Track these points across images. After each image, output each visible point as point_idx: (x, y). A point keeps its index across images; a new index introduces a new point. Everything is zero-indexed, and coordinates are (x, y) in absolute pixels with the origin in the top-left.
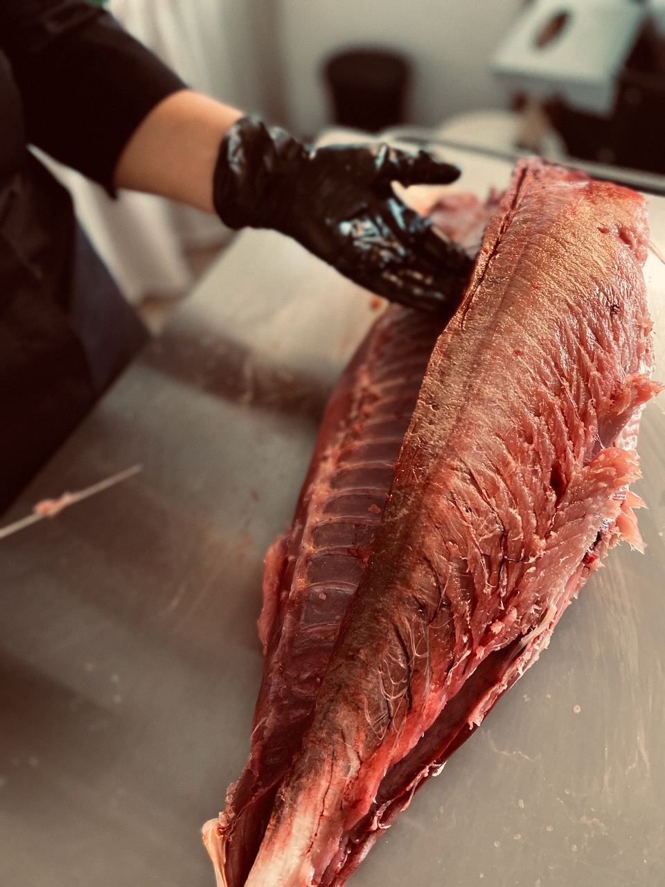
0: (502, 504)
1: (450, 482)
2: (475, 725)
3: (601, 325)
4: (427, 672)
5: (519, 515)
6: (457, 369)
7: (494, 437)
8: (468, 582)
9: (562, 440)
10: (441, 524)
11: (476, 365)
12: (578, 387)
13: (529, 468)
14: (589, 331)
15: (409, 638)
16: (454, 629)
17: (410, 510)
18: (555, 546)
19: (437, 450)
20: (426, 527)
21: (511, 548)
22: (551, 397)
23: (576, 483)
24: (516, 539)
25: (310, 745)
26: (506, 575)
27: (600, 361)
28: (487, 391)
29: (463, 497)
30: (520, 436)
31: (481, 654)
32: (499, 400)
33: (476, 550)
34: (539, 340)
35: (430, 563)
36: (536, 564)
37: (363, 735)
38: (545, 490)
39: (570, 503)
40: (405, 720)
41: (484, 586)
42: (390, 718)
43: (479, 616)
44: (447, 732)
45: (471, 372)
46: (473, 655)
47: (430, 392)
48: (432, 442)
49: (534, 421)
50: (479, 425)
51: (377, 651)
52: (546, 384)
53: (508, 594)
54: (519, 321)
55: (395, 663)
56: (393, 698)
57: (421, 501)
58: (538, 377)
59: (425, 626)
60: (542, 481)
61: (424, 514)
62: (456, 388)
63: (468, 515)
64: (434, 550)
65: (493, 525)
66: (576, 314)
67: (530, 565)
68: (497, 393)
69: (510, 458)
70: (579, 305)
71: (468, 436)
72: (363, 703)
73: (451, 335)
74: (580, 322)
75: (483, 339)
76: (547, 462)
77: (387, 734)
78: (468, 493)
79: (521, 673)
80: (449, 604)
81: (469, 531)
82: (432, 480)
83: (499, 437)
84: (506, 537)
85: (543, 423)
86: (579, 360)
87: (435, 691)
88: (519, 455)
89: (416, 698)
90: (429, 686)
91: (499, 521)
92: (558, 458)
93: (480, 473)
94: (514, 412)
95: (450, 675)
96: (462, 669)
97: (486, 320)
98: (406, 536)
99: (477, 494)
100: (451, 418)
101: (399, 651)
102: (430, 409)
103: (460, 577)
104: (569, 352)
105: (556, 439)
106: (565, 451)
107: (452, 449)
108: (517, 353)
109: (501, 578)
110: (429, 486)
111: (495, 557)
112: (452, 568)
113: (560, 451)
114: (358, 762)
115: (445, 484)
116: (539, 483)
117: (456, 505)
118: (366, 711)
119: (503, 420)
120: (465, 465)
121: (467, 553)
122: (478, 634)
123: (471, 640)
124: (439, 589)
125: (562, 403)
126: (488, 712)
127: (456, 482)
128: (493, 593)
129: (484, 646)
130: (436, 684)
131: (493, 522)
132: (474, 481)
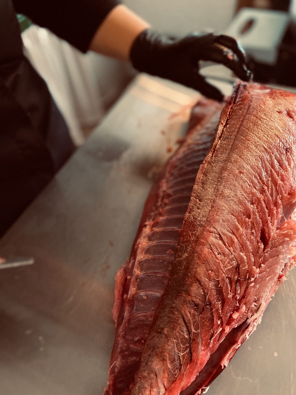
0: (236, 250)
1: (209, 239)
2: (225, 366)
3: (281, 158)
4: (199, 340)
5: (245, 256)
6: (210, 181)
7: (231, 215)
8: (220, 292)
9: (265, 216)
10: (205, 261)
11: (220, 179)
12: (272, 190)
13: (249, 231)
14: (276, 161)
15: (190, 322)
16: (213, 317)
17: (189, 254)
18: (264, 272)
19: (202, 222)
20: (197, 263)
21: (241, 274)
22: (258, 195)
23: (274, 239)
24: (244, 268)
25: (139, 380)
26: (239, 288)
27: (282, 176)
28: (226, 192)
29: (216, 247)
30: (244, 215)
31: (228, 330)
32: (233, 196)
33: (224, 275)
34: (251, 166)
35: (200, 282)
36: (254, 281)
37: (166, 375)
38: (258, 242)
39: (271, 249)
40: (188, 367)
41: (228, 294)
42: (181, 365)
43: (226, 310)
44: (210, 370)
45: (217, 183)
46: (223, 330)
47: (197, 193)
48: (199, 219)
49: (251, 207)
50: (223, 210)
51: (173, 329)
52: (256, 188)
53: (241, 298)
54: (240, 157)
55: (182, 335)
56: (182, 354)
57: (194, 249)
58: (252, 185)
59: (198, 315)
60: (256, 238)
61: (196, 256)
62: (210, 190)
63: (219, 256)
64: (202, 275)
65: (232, 261)
66: (269, 153)
67: (252, 282)
68: (231, 193)
69: (239, 226)
70: (270, 148)
71: (217, 215)
72: (166, 357)
73: (207, 164)
74: (271, 157)
75: (223, 166)
76: (258, 228)
77: (179, 374)
78: (219, 245)
79: (248, 337)
80: (210, 304)
81: (219, 265)
82: (200, 238)
83: (234, 215)
84: (239, 268)
85: (255, 208)
86: (272, 176)
87: (204, 350)
88: (244, 224)
89: (194, 354)
90: (201, 348)
91: (235, 259)
92: (264, 225)
93: (224, 234)
94: (240, 203)
95: (212, 341)
96: (218, 338)
97: (224, 157)
98: (187, 268)
99: (223, 245)
100: (208, 206)
101: (185, 329)
102: (197, 201)
103: (216, 290)
104: (266, 171)
105: (262, 216)
106: (267, 222)
107: (210, 221)
108: (241, 172)
109: (237, 290)
110: (198, 242)
111: (234, 278)
112: (211, 285)
113: (265, 222)
114: (164, 389)
115: (206, 240)
116: (255, 239)
117: (212, 251)
118: (168, 361)
119: (235, 207)
120: (217, 230)
121: (219, 276)
122: (225, 320)
123: (222, 323)
125: (264, 198)
126: (231, 359)
127: (212, 239)
128: (233, 297)
129: (229, 326)
130: (204, 346)
131: (232, 260)
132: (221, 238)
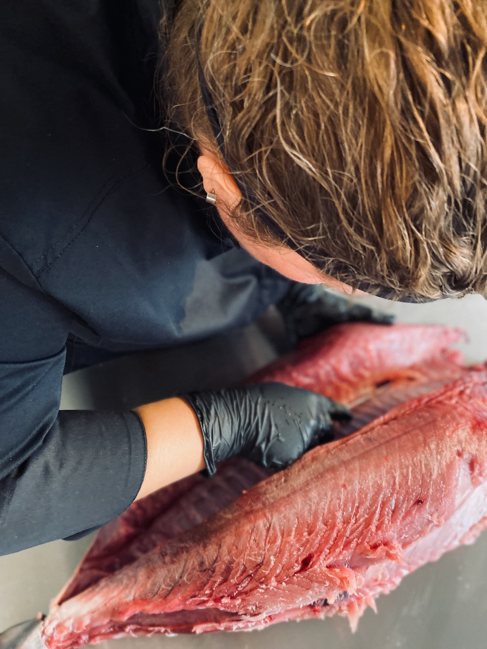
0: (271, 550)
1: (258, 521)
2: (195, 632)
3: (402, 505)
4: (183, 589)
5: (275, 563)
6: (311, 470)
7: (295, 517)
8: (228, 570)
9: (325, 546)
10: (238, 536)
11: (320, 476)
12: (358, 528)
13: (298, 546)
14: (393, 503)
15: (188, 570)
16: (208, 583)
17: (232, 518)
18: (281, 590)
19: (267, 501)
20: (232, 532)
21: (258, 573)
22: (339, 520)
23: (314, 572)
24: (264, 571)
26: (247, 582)
27: (382, 523)
28: (313, 493)
29: (257, 533)
30: (307, 527)
31: (210, 604)
32: (314, 502)
33: (242, 560)
34: (361, 488)
35: (220, 546)
36: (265, 590)
38: (297, 561)
39: (304, 578)
40: (160, 600)
41: (233, 578)
42: (157, 593)
43: (222, 588)
45: (315, 478)
46: (207, 602)
47: (290, 472)
48: (268, 496)
49: (320, 525)
50: (294, 507)
51: (173, 562)
53: (242, 591)
54: (360, 470)
55: (175, 574)
56: (163, 586)
57: (240, 518)
58: (342, 506)
59: (197, 571)
60: (298, 556)
61: (236, 525)
62: (302, 479)
63: (252, 541)
64: (226, 544)
65: (258, 556)
67: (262, 589)
68: (316, 498)
69: (293, 533)
71: (285, 507)
72: (152, 577)
73: (324, 450)
75: (336, 465)
76: (308, 550)
77: (150, 598)
78: (261, 533)
80: (213, 572)
81: (246, 549)
82: (252, 513)
83: (298, 520)
84: (260, 566)
85: (324, 530)
86: (372, 515)
87: (180, 600)
88: (299, 536)
89: (171, 596)
90: (180, 596)
91: (263, 557)
92: (316, 552)
93: (274, 529)
94: (315, 514)
95: (191, 600)
96: (197, 603)
98: (221, 529)
99: (264, 537)
100: (286, 492)
101: (180, 571)
102: (282, 479)
103: (227, 566)
105: (323, 543)
106: (322, 553)
107: (273, 506)
108: (344, 486)
109: (244, 582)
110: (249, 515)
111: (248, 571)
112: (227, 558)
113: (320, 551)
114: (132, 598)
115: (256, 520)
116: (296, 556)
117: (251, 533)
118: (150, 582)
119: (306, 513)
120: (272, 519)
121: (238, 558)
122: (215, 595)
123: (210, 595)
124: (215, 561)
125: (341, 528)
126: (206, 631)
127: (261, 523)
128: (235, 585)
129: (215, 602)
130: (182, 598)
131: (260, 555)
132: (268, 530)
